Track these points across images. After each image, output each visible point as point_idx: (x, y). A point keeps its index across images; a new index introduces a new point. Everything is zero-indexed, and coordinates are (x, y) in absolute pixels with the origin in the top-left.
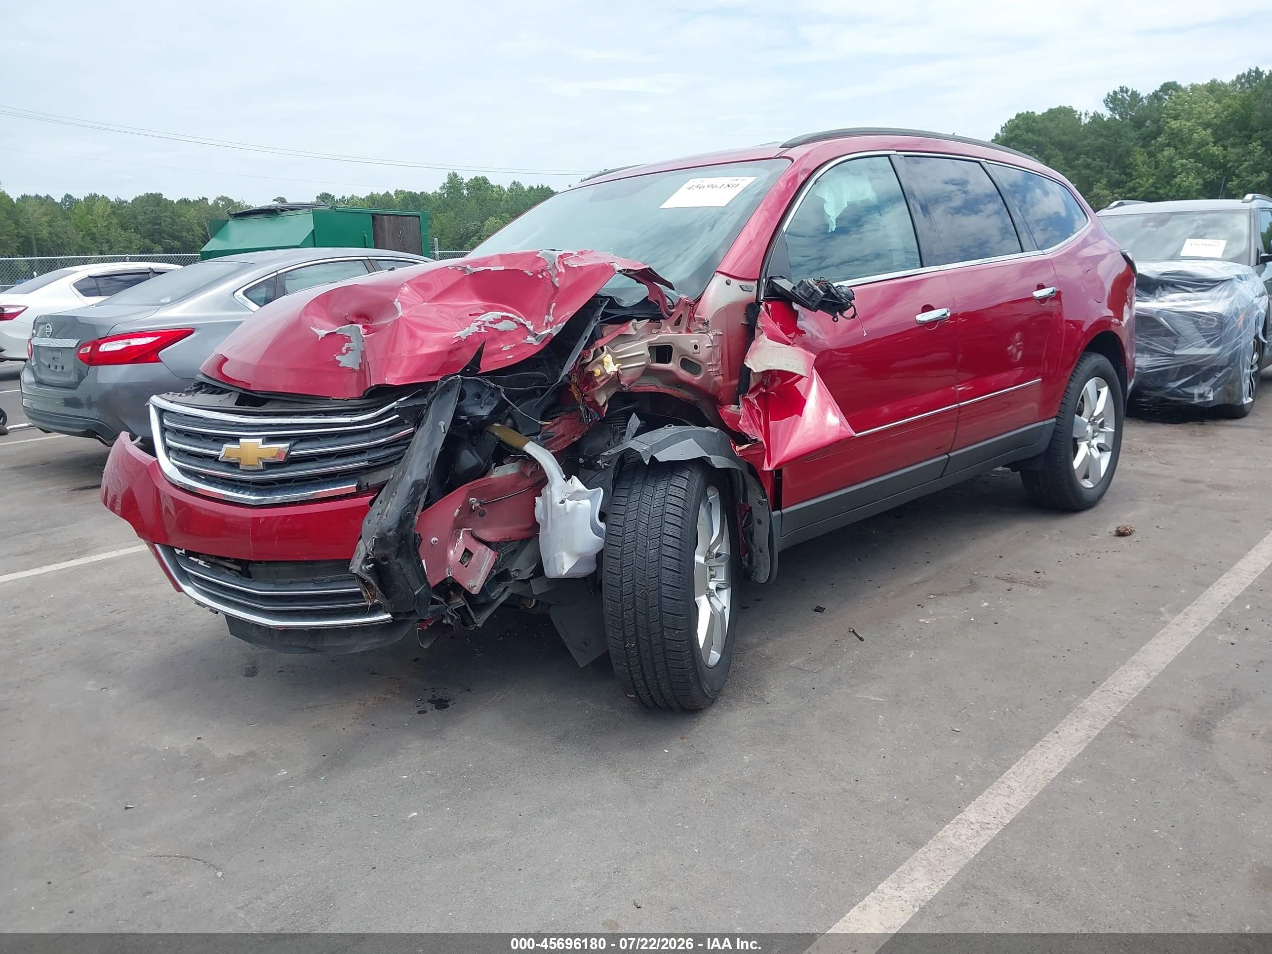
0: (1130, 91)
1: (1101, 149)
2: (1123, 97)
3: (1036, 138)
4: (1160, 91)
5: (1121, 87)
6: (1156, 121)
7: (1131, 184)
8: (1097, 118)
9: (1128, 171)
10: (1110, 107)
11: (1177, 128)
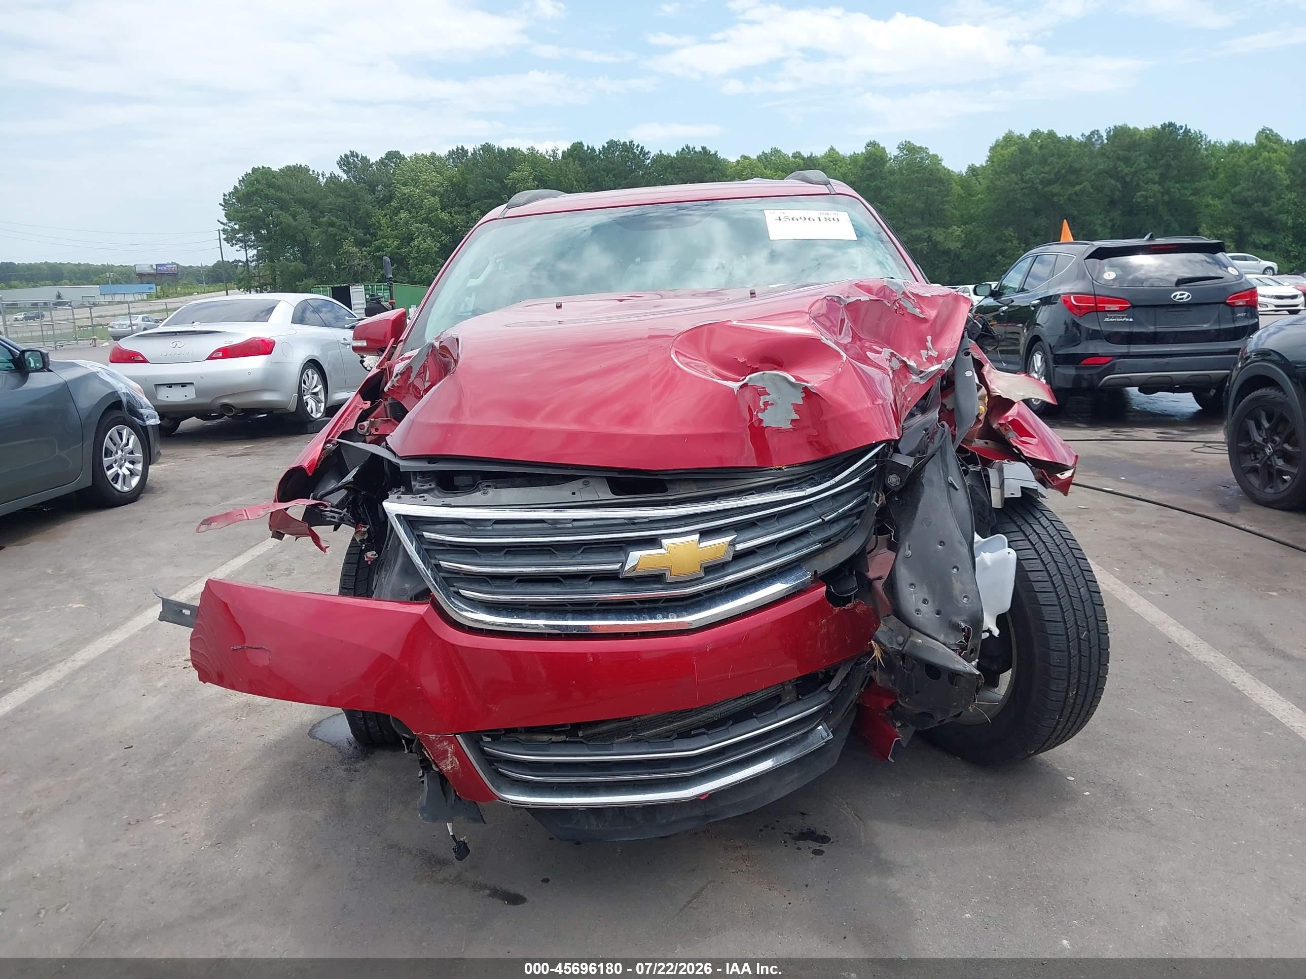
0: (360, 156)
1: (342, 209)
2: (354, 161)
3: (279, 194)
4: (386, 159)
5: (351, 151)
6: (387, 186)
7: (377, 243)
8: (333, 179)
9: (372, 231)
10: (343, 169)
11: (408, 193)
